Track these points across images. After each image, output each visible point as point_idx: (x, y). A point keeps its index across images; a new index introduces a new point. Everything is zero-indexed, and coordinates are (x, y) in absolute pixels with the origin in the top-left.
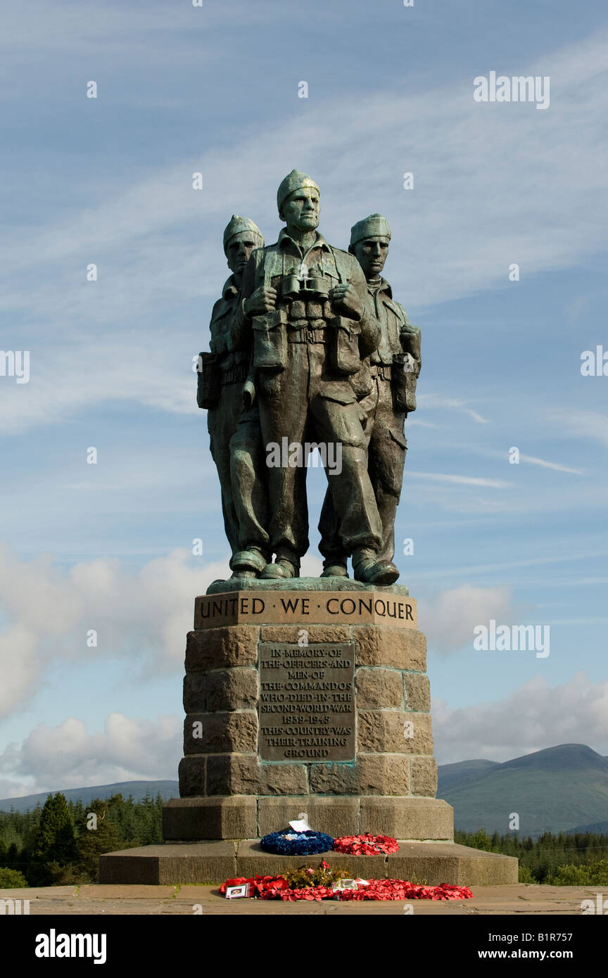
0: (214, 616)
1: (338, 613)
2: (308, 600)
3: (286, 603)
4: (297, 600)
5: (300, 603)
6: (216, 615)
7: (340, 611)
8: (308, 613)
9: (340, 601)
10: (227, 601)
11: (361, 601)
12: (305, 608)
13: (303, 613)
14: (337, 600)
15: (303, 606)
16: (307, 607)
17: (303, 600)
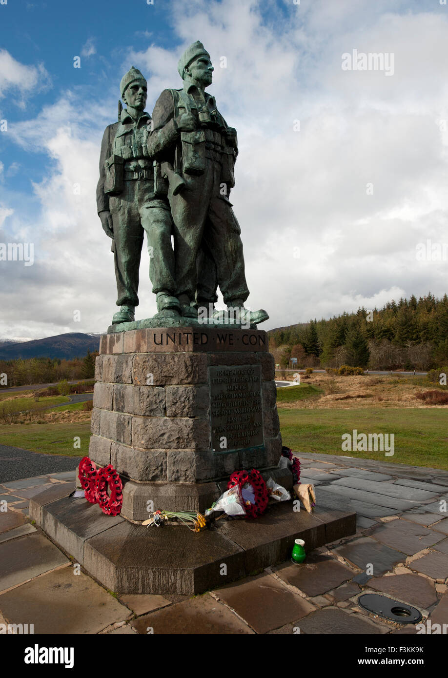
0: (167, 344)
1: (248, 344)
2: (232, 335)
3: (220, 336)
4: (226, 335)
5: (228, 336)
6: (169, 343)
7: (250, 343)
8: (232, 344)
9: (249, 335)
10: (180, 334)
11: (259, 336)
12: (231, 341)
13: (230, 344)
14: (247, 335)
15: (230, 339)
16: (232, 339)
17: (230, 335)
